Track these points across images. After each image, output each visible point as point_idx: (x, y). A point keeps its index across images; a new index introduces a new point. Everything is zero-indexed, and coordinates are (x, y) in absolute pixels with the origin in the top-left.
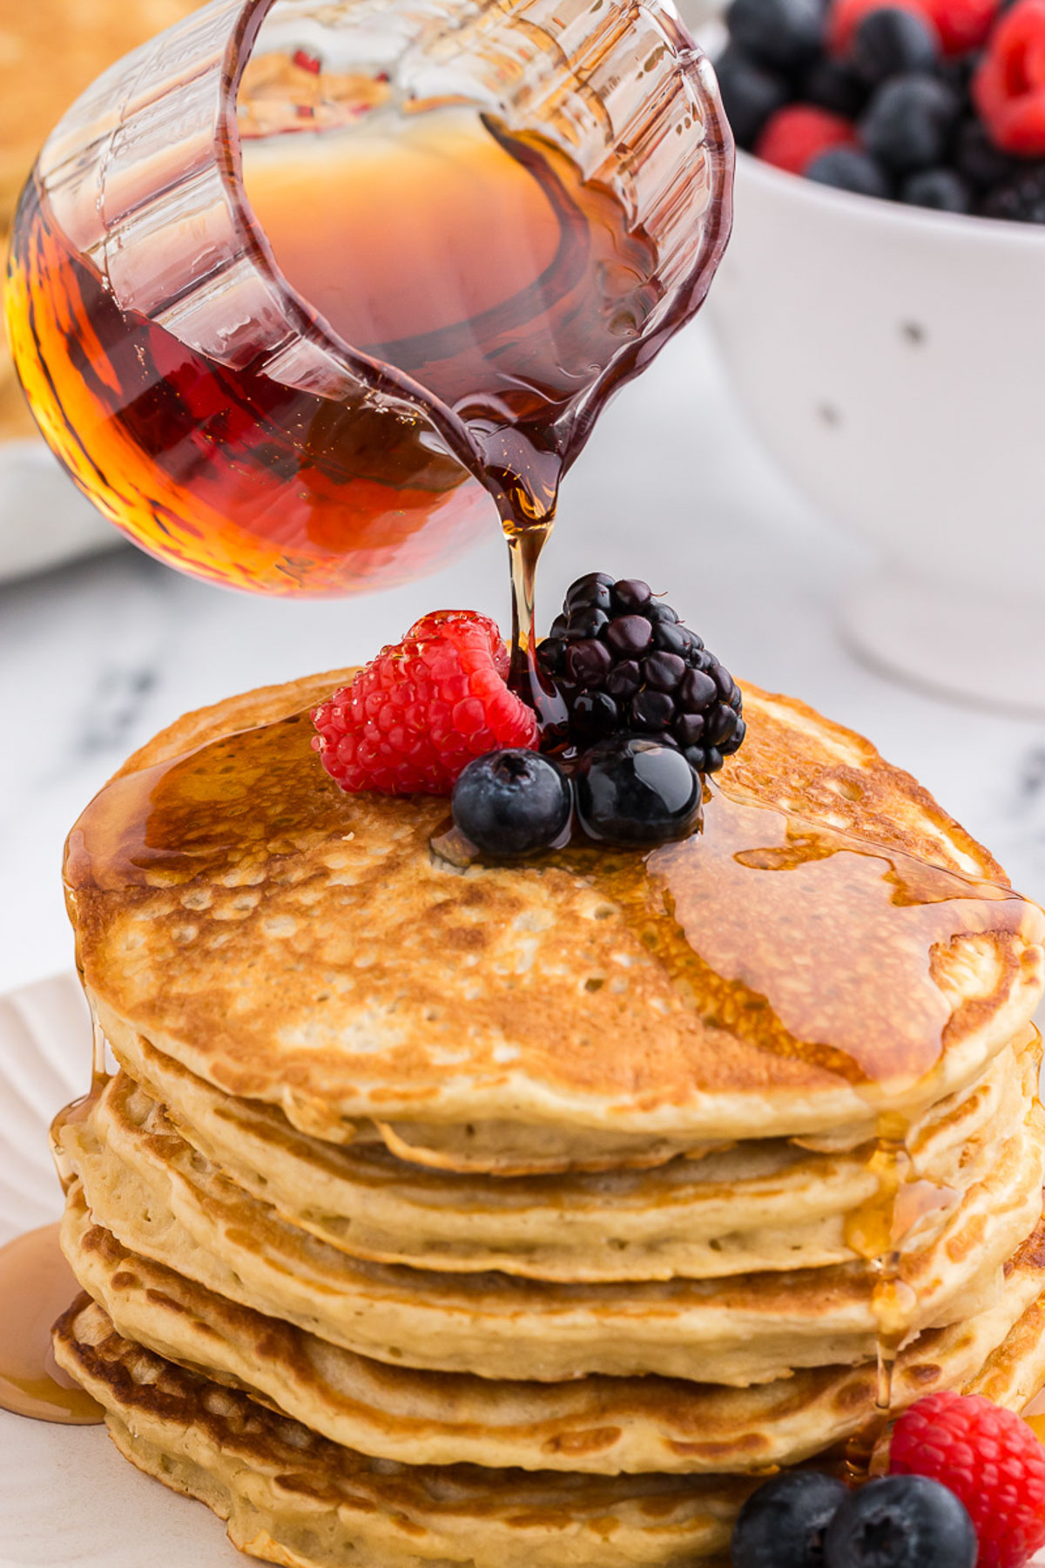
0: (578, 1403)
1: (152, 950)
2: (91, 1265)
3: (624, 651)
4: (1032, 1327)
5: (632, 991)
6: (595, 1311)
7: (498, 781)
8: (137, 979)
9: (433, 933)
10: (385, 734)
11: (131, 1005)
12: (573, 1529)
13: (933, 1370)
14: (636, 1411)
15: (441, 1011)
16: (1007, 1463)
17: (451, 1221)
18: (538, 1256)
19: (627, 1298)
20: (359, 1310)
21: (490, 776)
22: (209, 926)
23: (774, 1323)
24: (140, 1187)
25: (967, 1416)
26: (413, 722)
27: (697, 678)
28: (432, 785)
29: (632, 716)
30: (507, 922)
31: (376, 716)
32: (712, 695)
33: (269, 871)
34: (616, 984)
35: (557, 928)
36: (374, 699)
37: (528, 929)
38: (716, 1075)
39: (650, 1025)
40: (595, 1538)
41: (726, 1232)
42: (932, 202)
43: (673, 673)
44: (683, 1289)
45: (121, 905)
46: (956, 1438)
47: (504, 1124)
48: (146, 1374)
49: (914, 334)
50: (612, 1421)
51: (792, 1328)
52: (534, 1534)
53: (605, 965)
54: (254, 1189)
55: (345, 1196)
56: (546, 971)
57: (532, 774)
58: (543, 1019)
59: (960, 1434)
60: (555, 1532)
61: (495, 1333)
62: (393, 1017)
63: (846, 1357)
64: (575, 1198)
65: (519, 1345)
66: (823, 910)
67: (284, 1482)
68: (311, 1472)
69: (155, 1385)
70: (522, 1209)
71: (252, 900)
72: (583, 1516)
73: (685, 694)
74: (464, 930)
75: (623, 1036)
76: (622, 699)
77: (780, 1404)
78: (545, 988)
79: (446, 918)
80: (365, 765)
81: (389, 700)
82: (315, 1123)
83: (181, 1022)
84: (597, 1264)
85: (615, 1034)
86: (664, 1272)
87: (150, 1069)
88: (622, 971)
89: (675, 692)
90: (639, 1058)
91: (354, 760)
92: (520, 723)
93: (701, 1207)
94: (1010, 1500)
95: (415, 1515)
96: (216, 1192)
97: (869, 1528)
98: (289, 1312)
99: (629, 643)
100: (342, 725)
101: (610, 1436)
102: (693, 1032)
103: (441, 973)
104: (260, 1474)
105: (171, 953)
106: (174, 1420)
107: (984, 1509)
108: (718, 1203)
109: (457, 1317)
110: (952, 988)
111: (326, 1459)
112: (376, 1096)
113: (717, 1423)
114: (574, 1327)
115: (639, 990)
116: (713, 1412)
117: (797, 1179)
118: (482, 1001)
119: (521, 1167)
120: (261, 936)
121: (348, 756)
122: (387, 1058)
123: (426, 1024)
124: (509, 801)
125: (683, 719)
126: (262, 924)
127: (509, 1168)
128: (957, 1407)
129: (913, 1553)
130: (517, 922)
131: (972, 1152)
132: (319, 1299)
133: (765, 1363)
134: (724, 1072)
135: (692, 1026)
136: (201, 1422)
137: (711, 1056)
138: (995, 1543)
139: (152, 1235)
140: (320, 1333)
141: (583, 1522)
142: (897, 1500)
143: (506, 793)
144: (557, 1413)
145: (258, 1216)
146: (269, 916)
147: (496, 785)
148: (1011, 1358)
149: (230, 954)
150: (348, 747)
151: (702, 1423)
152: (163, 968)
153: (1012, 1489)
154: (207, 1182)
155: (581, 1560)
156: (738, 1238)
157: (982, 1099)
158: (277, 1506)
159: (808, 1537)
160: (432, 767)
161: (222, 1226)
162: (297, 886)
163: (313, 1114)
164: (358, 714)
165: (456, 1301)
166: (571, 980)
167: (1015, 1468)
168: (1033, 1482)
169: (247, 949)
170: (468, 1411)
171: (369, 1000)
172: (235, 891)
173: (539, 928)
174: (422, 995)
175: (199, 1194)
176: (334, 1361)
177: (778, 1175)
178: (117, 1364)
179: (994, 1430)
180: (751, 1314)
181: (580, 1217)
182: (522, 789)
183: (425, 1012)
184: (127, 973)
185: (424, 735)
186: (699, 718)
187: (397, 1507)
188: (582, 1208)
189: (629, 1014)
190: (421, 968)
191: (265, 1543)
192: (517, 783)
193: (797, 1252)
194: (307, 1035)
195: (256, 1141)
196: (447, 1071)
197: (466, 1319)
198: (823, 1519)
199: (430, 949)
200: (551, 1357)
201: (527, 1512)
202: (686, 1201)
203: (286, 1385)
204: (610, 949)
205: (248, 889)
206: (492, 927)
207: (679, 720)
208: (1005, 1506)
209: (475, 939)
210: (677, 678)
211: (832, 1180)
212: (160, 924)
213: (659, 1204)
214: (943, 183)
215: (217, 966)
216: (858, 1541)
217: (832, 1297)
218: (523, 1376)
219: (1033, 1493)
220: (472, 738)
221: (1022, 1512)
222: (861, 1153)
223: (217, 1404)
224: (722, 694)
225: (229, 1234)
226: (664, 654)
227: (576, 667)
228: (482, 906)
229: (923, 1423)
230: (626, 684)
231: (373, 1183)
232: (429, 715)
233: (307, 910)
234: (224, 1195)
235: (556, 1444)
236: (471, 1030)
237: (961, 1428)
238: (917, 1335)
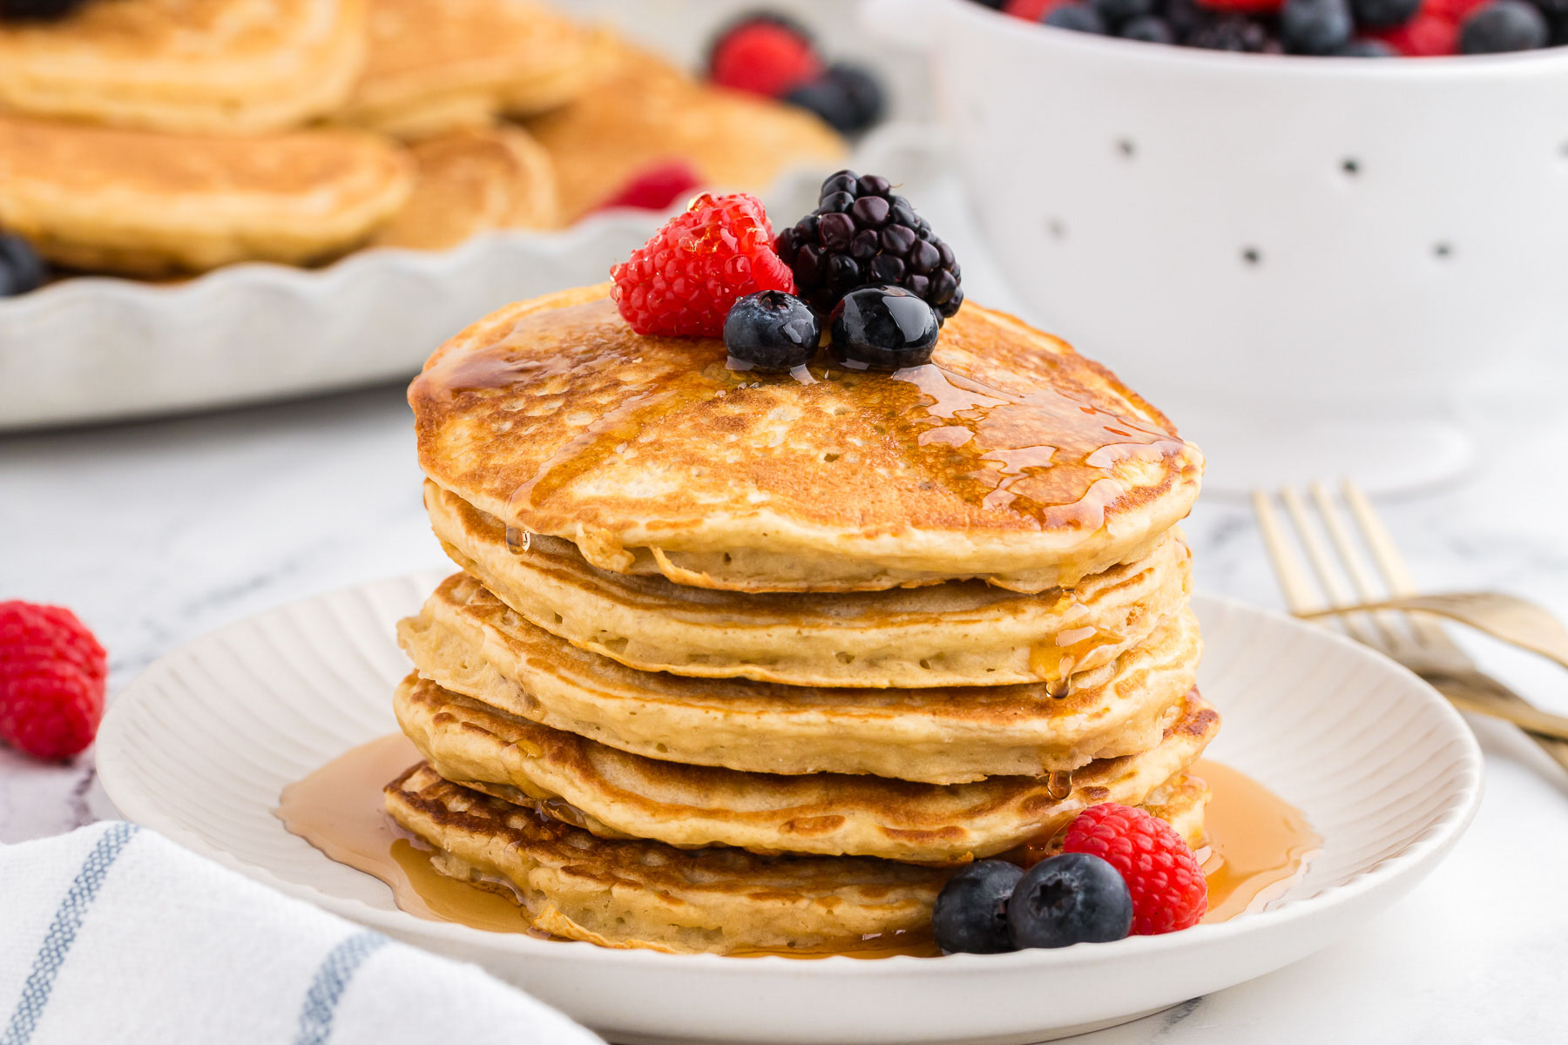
0: (811, 796)
1: (474, 438)
2: (417, 712)
3: (869, 223)
4: (1189, 797)
5: (863, 463)
6: (825, 712)
7: (763, 309)
8: (462, 458)
9: (704, 421)
10: (669, 283)
11: (454, 476)
12: (803, 903)
13: (1104, 790)
14: (857, 804)
15: (706, 470)
16: (1160, 855)
17: (709, 633)
18: (779, 666)
19: (852, 705)
20: (632, 710)
21: (756, 305)
22: (521, 420)
23: (970, 730)
24: (460, 645)
25: (1128, 818)
26: (692, 274)
27: (924, 248)
28: (707, 329)
29: (870, 275)
30: (764, 414)
31: (663, 269)
32: (936, 263)
33: (572, 384)
34: (850, 458)
35: (804, 419)
36: (663, 255)
37: (780, 419)
38: (928, 517)
39: (875, 485)
40: (821, 910)
41: (933, 653)
42: (1145, 38)
43: (905, 241)
44: (899, 696)
45: (451, 410)
46: (1119, 833)
47: (755, 551)
48: (457, 805)
49: (1126, 149)
50: (838, 811)
51: (985, 734)
52: (771, 906)
53: (841, 444)
54: (552, 627)
55: (626, 619)
56: (793, 446)
57: (791, 307)
58: (789, 477)
59: (1122, 831)
60: (788, 904)
61: (744, 726)
62: (667, 474)
63: (1030, 769)
64: (811, 619)
65: (763, 739)
66: (1019, 422)
67: (567, 870)
68: (591, 864)
69: (466, 812)
70: (768, 626)
71: (558, 404)
72: (812, 895)
73: (913, 259)
74: (728, 418)
75: (853, 490)
76: (864, 262)
77: (976, 807)
78: (792, 457)
79: (713, 410)
80: (653, 309)
81: (674, 256)
82: (602, 550)
83: (497, 484)
84: (828, 674)
85: (848, 489)
86: (883, 683)
87: (470, 543)
88: (855, 449)
89: (906, 257)
90: (866, 504)
91: (644, 307)
92: (779, 278)
93: (913, 629)
94: (1163, 883)
95: (674, 892)
96: (521, 636)
97: (1044, 888)
98: (577, 723)
99: (871, 217)
100: (636, 278)
101: (836, 822)
102: (910, 491)
103: (708, 447)
104: (550, 868)
105: (490, 440)
106: (481, 833)
107: (1140, 889)
108: (927, 627)
109: (712, 713)
110: (1125, 479)
111: (604, 856)
112: (650, 526)
113: (923, 817)
114: (808, 724)
115: (868, 461)
116: (920, 809)
117: (993, 614)
118: (741, 464)
119: (767, 587)
120: (564, 425)
121: (639, 302)
122: (662, 500)
123: (697, 479)
124: (770, 323)
125: (912, 280)
126: (565, 417)
127: (758, 588)
128: (1122, 813)
129: (1079, 907)
130: (772, 414)
131: (1138, 614)
132: (600, 702)
133: (963, 769)
134: (935, 516)
135: (910, 487)
136: (502, 834)
137: (923, 505)
138: (1149, 920)
139: (468, 678)
140: (601, 738)
141: (812, 900)
142: (1068, 868)
143: (769, 318)
144: (792, 804)
145: (553, 650)
146: (572, 412)
147: (760, 311)
148: (1169, 814)
149: (538, 438)
150: (639, 295)
151: (910, 816)
152: (484, 451)
153: (1164, 876)
154: (514, 630)
155: (808, 930)
156: (942, 659)
157: (1147, 576)
158: (562, 889)
159: (995, 906)
160: (707, 312)
161: (524, 656)
162: (594, 393)
163: (601, 542)
164: (648, 268)
165: (712, 703)
166: (813, 452)
167: (1167, 859)
168: (1181, 871)
169: (552, 434)
170: (719, 800)
171: (649, 463)
172: (544, 398)
173: (789, 419)
174: (692, 460)
175: (507, 638)
176: (612, 766)
177: (978, 610)
178: (436, 801)
179: (1151, 830)
180: (953, 721)
181: (814, 633)
182: (781, 316)
183: (694, 471)
184: (454, 455)
185: (701, 284)
186: (925, 280)
187: (661, 887)
188: (818, 626)
189: (859, 476)
190: (692, 443)
191: (552, 916)
192: (778, 310)
193: (990, 673)
194: (598, 488)
195: (553, 582)
196: (711, 508)
197: (720, 715)
198: (1008, 893)
199: (699, 430)
200: (789, 752)
201: (767, 890)
202: (901, 625)
203: (572, 783)
204: (846, 434)
205: (555, 397)
206: (751, 416)
207: (908, 279)
208: (1157, 888)
209: (737, 424)
210: (908, 246)
211: (1021, 617)
212: (481, 423)
213: (878, 627)
214: (1154, 27)
215: (527, 446)
216: (1034, 899)
217: (1019, 712)
218: (766, 770)
219: (1180, 879)
220: (740, 287)
221: (1171, 894)
222: (1048, 597)
223: (517, 822)
224: (944, 263)
225: (529, 661)
226: (898, 226)
227: (826, 235)
228: (743, 403)
229: (1092, 823)
230: (866, 248)
231: (647, 607)
232: (706, 268)
233: (601, 408)
234: (527, 638)
235: (791, 825)
236: (731, 483)
237: (1123, 827)
238: (1089, 761)
